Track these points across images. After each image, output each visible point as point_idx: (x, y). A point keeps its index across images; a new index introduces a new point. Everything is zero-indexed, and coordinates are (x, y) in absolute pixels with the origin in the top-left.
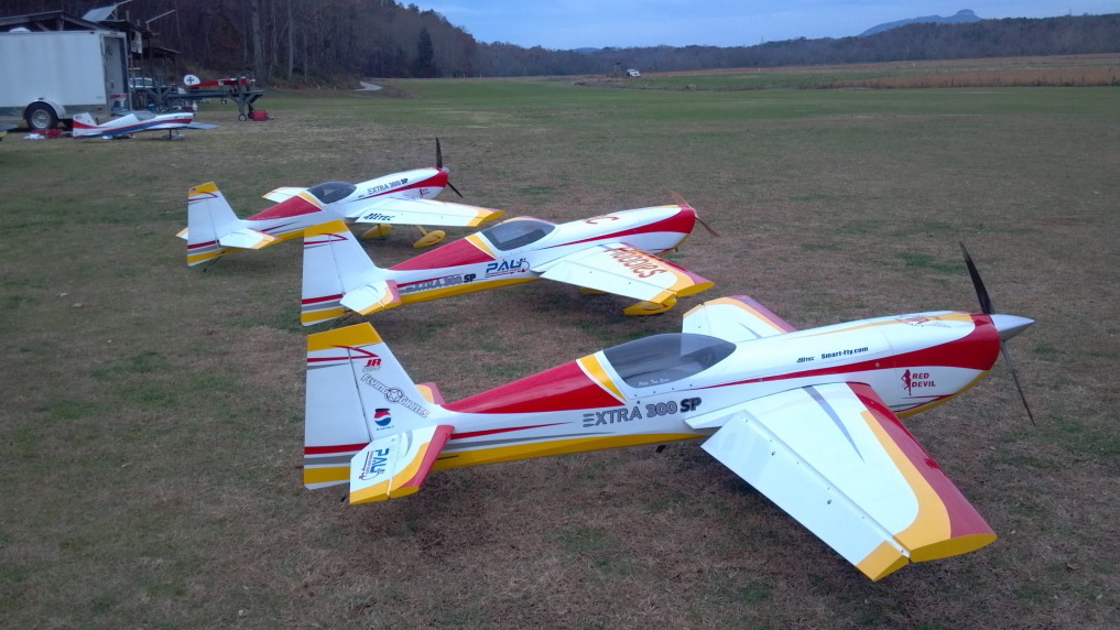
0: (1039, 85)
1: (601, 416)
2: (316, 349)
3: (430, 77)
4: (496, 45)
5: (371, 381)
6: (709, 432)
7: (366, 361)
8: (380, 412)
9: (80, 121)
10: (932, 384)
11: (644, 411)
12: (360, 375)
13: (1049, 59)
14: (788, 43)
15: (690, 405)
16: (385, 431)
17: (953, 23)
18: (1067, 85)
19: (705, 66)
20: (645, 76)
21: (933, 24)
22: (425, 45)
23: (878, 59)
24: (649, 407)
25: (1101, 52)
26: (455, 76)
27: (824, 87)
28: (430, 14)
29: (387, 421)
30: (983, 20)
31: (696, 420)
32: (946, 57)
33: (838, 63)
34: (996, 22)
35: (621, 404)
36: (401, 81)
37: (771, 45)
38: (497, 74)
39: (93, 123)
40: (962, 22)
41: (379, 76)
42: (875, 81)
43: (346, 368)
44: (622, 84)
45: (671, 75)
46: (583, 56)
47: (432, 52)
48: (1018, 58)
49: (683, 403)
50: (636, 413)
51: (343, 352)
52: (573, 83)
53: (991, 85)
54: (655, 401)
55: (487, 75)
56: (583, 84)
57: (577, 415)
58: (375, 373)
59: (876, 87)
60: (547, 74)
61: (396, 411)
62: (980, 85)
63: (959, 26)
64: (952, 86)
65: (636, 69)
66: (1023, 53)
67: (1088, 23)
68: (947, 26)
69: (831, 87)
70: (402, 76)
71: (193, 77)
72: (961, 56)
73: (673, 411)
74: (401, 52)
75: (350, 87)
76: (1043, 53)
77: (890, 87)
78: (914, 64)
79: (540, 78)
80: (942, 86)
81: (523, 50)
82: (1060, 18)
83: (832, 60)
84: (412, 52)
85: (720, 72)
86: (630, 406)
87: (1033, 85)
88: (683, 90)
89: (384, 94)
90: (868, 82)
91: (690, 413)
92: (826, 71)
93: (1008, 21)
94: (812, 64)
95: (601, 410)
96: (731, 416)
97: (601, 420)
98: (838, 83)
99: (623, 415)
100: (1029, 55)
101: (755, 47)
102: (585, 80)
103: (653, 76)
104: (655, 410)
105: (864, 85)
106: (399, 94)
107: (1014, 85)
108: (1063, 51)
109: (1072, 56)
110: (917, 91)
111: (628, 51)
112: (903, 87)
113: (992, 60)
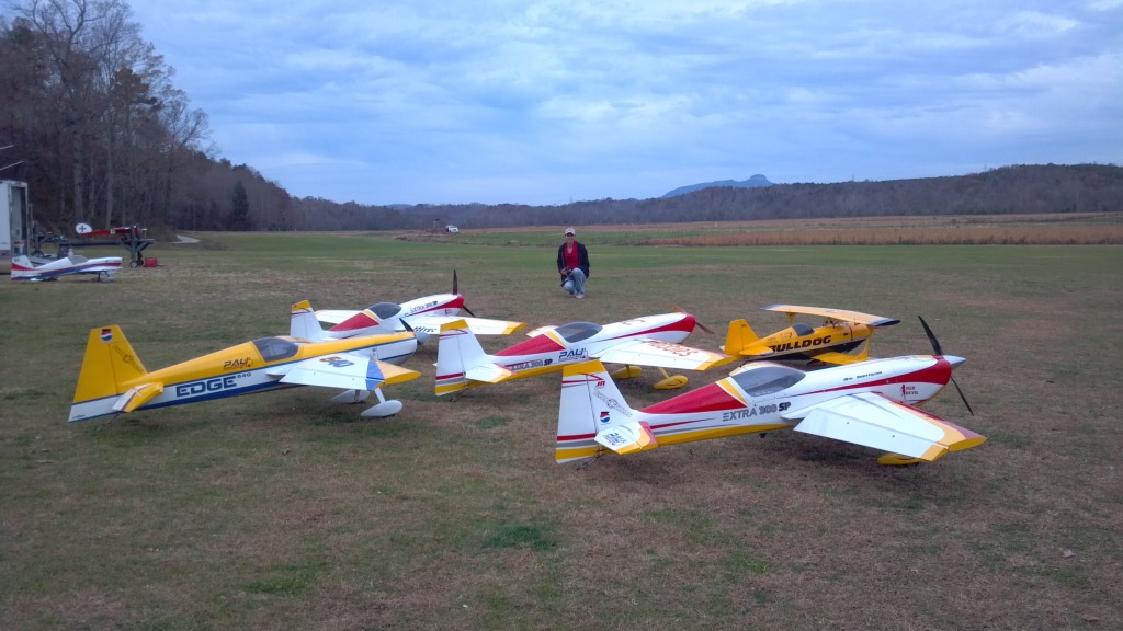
0: (835, 243)
1: (733, 414)
2: (569, 375)
3: (245, 230)
4: (309, 200)
5: (599, 395)
6: (799, 420)
7: (596, 383)
8: (604, 414)
9: (18, 263)
10: (916, 393)
11: (758, 411)
12: (592, 391)
13: (837, 221)
14: (595, 203)
15: (784, 406)
16: (606, 425)
17: (748, 187)
18: (860, 244)
19: (518, 224)
20: (464, 232)
21: (730, 188)
22: (240, 199)
23: (680, 220)
24: (761, 408)
25: (883, 215)
26: (270, 229)
27: (640, 244)
28: (243, 168)
29: (607, 420)
30: (775, 185)
31: (789, 414)
32: (743, 218)
33: (644, 223)
34: (786, 186)
35: (743, 406)
36: (216, 234)
37: (579, 204)
38: (310, 229)
39: (30, 266)
40: (756, 186)
41: (191, 229)
42: (686, 239)
43: (584, 387)
44: (442, 239)
45: (490, 231)
46: (397, 212)
47: (247, 206)
48: (810, 220)
49: (780, 405)
50: (754, 412)
51: (583, 377)
52: (394, 237)
53: (791, 244)
54: (764, 404)
55: (300, 229)
56: (404, 239)
57: (719, 414)
58: (602, 390)
59: (688, 244)
60: (361, 229)
61: (613, 414)
62: (782, 244)
63: (753, 190)
64: (757, 244)
65: (455, 225)
66: (813, 215)
67: (870, 189)
68: (743, 190)
69: (647, 244)
70: (215, 228)
71: (86, 226)
72: (756, 217)
73: (775, 411)
74: (214, 205)
75: (168, 240)
76: (832, 216)
77: (700, 245)
78: (716, 224)
79: (357, 232)
80: (747, 245)
81: (337, 205)
82: (844, 183)
83: (638, 220)
84: (226, 206)
85: (533, 229)
86: (750, 408)
87: (829, 244)
88: (506, 245)
89: (204, 246)
90: (680, 240)
91: (784, 411)
92: (635, 230)
93: (797, 186)
94: (620, 223)
95: (733, 410)
96: (809, 412)
97: (733, 417)
98: (652, 240)
99: (746, 414)
100: (819, 217)
101: (564, 207)
102: (406, 235)
103: (471, 231)
104: (764, 410)
105: (677, 243)
106: (219, 247)
107: (813, 244)
108: (849, 214)
109: (858, 219)
110: (728, 249)
111: (441, 208)
112: (711, 245)
113: (785, 222)
